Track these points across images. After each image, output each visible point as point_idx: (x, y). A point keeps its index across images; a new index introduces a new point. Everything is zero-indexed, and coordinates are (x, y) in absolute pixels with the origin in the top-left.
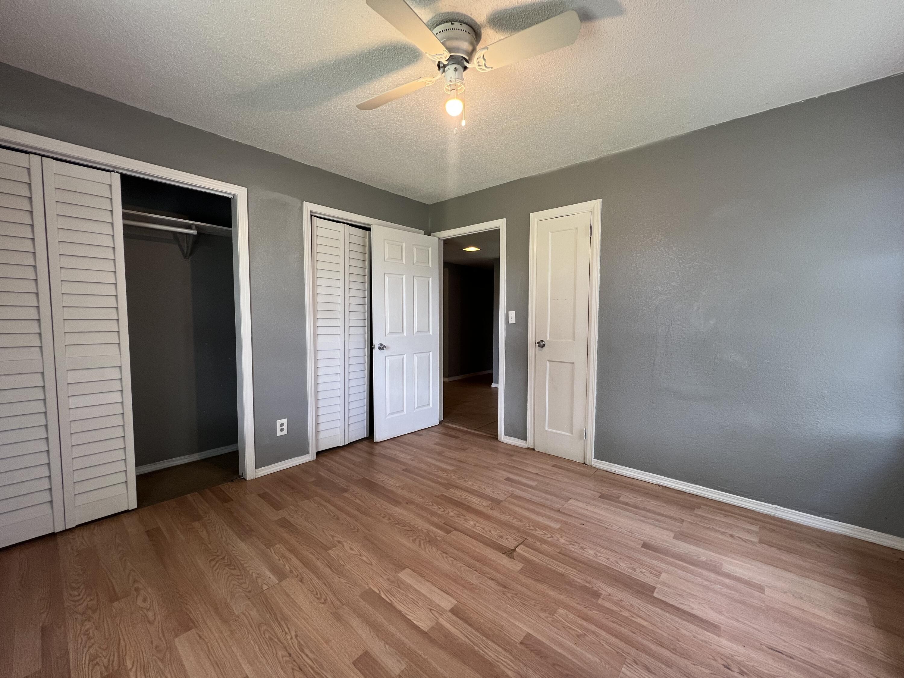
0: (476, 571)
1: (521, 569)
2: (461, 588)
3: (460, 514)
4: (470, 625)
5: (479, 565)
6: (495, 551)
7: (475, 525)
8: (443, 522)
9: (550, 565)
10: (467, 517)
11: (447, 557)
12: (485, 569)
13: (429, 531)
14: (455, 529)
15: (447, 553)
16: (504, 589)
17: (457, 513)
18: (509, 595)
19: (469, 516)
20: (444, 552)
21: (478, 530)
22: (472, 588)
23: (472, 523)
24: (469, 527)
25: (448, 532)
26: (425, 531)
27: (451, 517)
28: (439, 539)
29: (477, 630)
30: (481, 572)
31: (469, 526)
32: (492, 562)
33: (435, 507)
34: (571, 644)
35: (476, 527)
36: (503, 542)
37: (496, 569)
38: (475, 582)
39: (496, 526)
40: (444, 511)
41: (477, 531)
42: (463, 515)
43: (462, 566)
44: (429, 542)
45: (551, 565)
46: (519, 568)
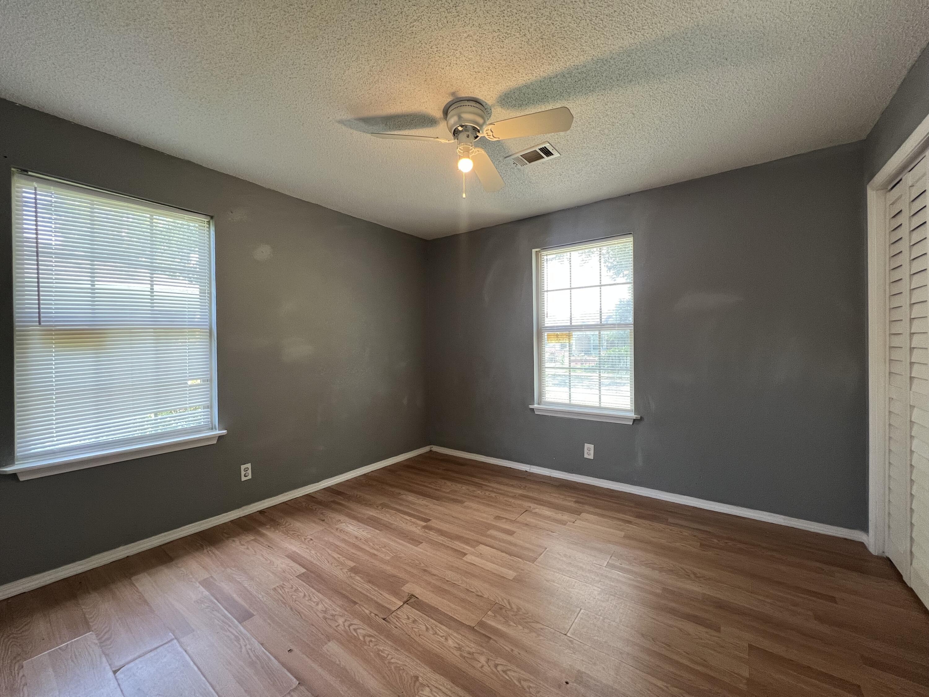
0: (447, 581)
1: (405, 585)
2: (460, 567)
3: (468, 661)
4: (452, 548)
5: (446, 587)
6: (425, 601)
7: (446, 639)
8: (491, 641)
9: (375, 591)
10: (457, 653)
11: (477, 591)
12: (439, 584)
13: (506, 623)
14: (472, 629)
15: (478, 596)
16: (426, 568)
17: (475, 664)
18: (423, 565)
19: (454, 658)
20: (481, 596)
21: (443, 630)
22: (451, 568)
23: (450, 642)
24: (455, 634)
25: (481, 624)
26: (512, 623)
27: (482, 654)
28: (490, 613)
29: (448, 547)
30: (443, 580)
31: (455, 637)
32: (431, 589)
33: (513, 674)
34: (392, 543)
35: (445, 634)
36: (414, 613)
37: (429, 583)
38: (449, 573)
39: (417, 639)
40: (496, 666)
41: (444, 627)
42: (464, 657)
43: (461, 584)
44: (501, 609)
45: (374, 589)
46: (407, 585)
